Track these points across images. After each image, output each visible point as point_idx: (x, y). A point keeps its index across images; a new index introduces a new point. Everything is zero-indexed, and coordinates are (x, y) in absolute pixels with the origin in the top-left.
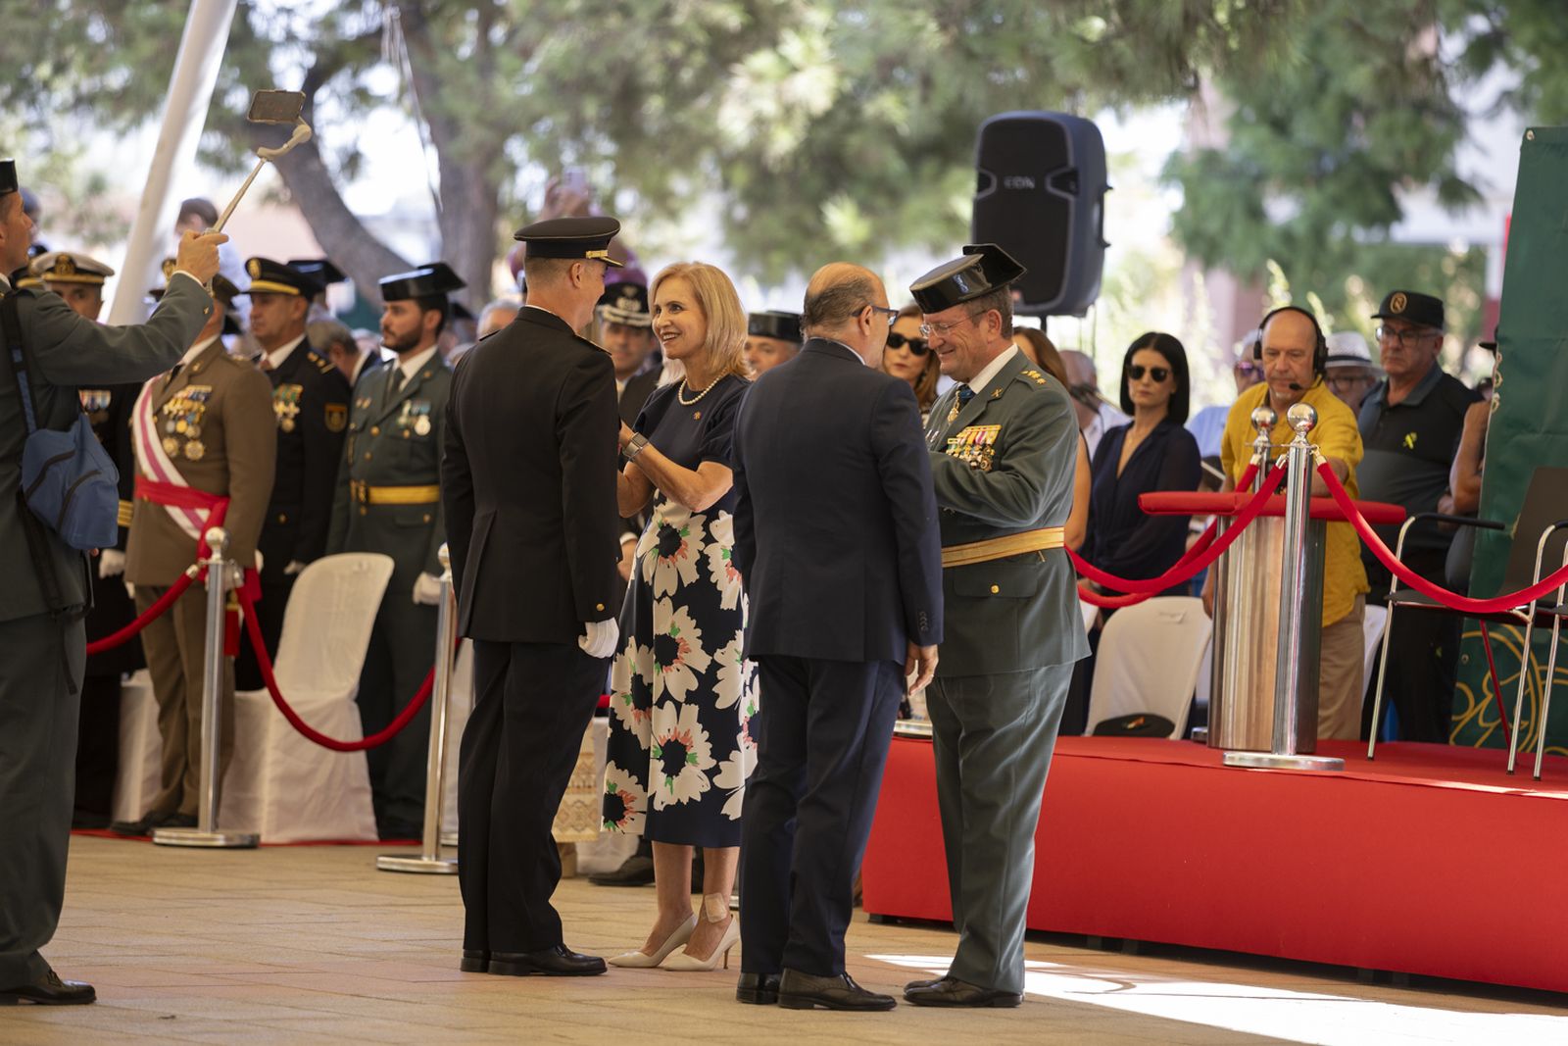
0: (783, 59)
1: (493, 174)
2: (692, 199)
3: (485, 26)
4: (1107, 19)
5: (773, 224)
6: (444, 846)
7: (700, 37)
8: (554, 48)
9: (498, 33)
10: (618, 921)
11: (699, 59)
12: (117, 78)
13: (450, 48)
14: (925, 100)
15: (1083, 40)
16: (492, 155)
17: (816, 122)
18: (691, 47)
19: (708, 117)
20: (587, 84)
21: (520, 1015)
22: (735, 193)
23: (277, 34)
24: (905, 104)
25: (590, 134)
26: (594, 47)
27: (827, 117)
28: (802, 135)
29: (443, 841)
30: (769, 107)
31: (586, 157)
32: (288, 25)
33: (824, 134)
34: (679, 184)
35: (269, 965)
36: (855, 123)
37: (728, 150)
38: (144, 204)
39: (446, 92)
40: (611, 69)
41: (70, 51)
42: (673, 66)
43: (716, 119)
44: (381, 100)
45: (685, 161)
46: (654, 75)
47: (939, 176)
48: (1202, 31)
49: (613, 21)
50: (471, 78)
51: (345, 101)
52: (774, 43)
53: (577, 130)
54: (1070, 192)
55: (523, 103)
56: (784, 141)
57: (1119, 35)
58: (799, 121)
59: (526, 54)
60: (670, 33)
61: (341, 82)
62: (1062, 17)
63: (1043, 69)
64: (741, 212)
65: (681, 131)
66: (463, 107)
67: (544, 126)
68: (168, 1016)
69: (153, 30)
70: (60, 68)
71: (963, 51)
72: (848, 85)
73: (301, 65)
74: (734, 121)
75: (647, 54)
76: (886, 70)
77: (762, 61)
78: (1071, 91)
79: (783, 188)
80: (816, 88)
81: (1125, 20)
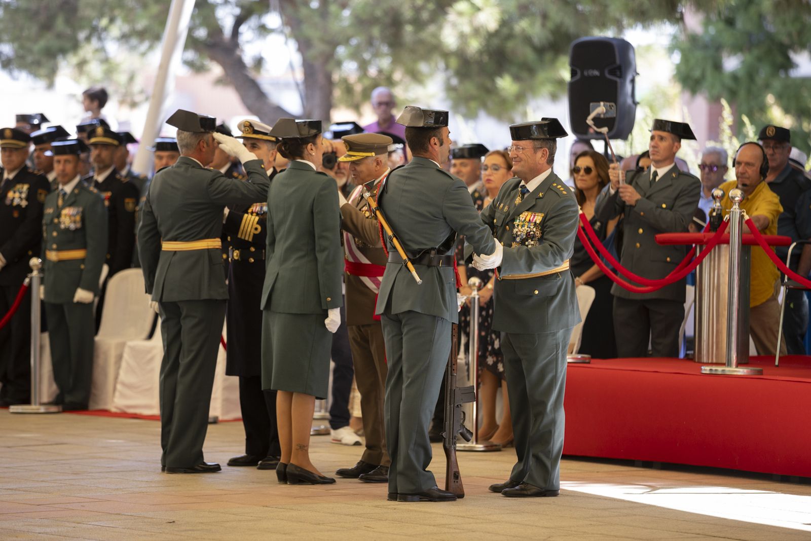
0: (472, 4)
1: (329, 67)
2: (431, 75)
5: (470, 87)
11: (431, 6)
12: (141, 24)
14: (544, 25)
17: (491, 36)
19: (436, 35)
20: (372, 21)
21: (348, 515)
22: (451, 72)
24: (534, 25)
25: (377, 44)
27: (496, 34)
28: (484, 42)
30: (467, 29)
33: (496, 42)
34: (423, 67)
35: (222, 490)
36: (510, 36)
37: (447, 51)
39: (304, 26)
40: (386, 13)
41: (117, 12)
42: (418, 10)
43: (440, 35)
44: (273, 31)
45: (427, 58)
46: (408, 13)
47: (554, 61)
50: (317, 19)
51: (255, 31)
53: (370, 43)
54: (617, 77)
56: (474, 45)
58: (482, 36)
59: (343, 6)
61: (253, 22)
64: (454, 82)
65: (421, 42)
66: (313, 34)
67: (354, 42)
68: (172, 521)
70: (112, 20)
72: (506, 16)
73: (233, 15)
74: (449, 38)
75: (404, 4)
77: (462, 6)
79: (475, 69)
80: (490, 19)
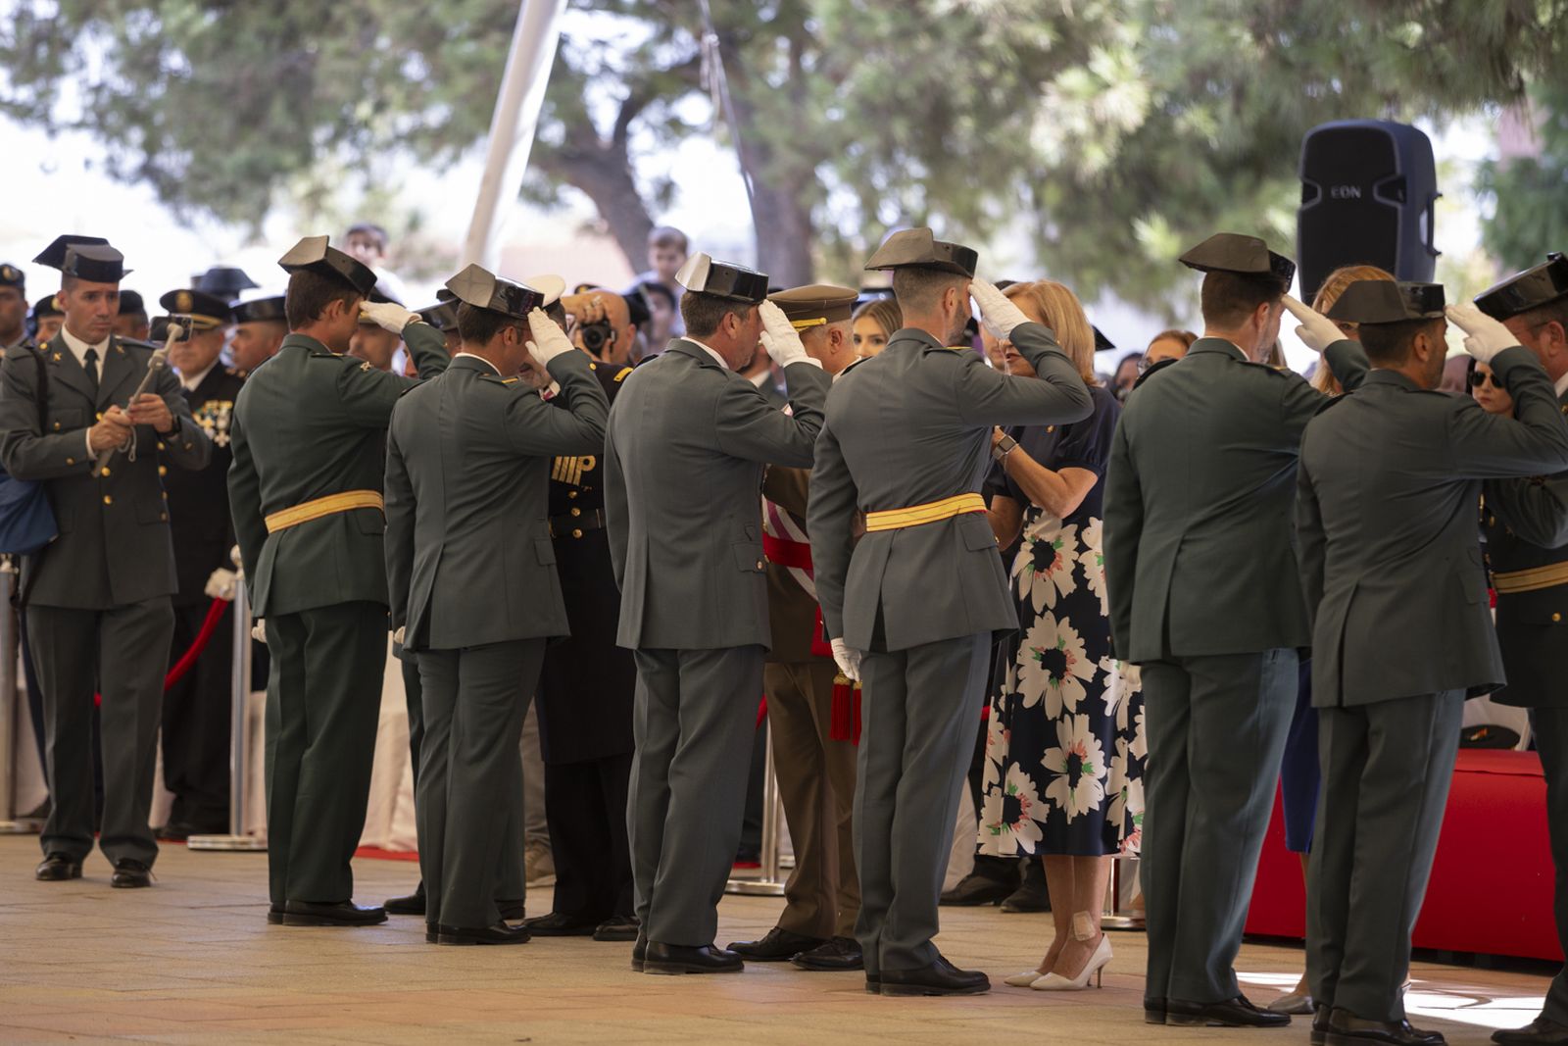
0: (1093, 75)
1: (805, 199)
2: (1005, 220)
3: (796, 54)
4: (1426, 26)
5: (1085, 241)
6: (783, 868)
7: (1010, 57)
8: (866, 71)
9: (809, 60)
10: (960, 941)
11: (1010, 79)
12: (436, 115)
13: (761, 75)
14: (1237, 111)
15: (1404, 46)
16: (805, 182)
17: (1127, 139)
18: (1002, 67)
19: (1020, 137)
20: (898, 106)
22: (1047, 210)
23: (591, 68)
24: (1215, 117)
25: (900, 157)
26: (904, 70)
27: (1141, 132)
28: (1113, 151)
29: (781, 864)
30: (1081, 125)
31: (899, 181)
32: (603, 59)
33: (1136, 152)
34: (990, 205)
36: (1166, 139)
37: (1040, 170)
38: (471, 237)
39: (758, 118)
40: (922, 91)
41: (389, 90)
42: (983, 85)
43: (1028, 137)
44: (693, 130)
45: (997, 184)
46: (965, 95)
47: (1253, 189)
48: (1523, 34)
49: (923, 43)
50: (783, 103)
51: (660, 132)
52: (1083, 60)
54: (1397, 200)
55: (835, 127)
56: (1096, 159)
57: (1440, 40)
58: (1112, 139)
59: (838, 78)
60: (980, 54)
61: (654, 113)
62: (1380, 25)
63: (1360, 76)
64: (1053, 231)
65: (992, 151)
66: (776, 133)
67: (855, 150)
69: (469, 66)
70: (379, 108)
71: (1279, 60)
72: (1160, 100)
73: (614, 97)
74: (1045, 141)
75: (957, 75)
76: (1199, 83)
77: (1073, 78)
78: (1391, 99)
79: (1095, 204)
80: (1127, 104)
81: (1445, 25)
